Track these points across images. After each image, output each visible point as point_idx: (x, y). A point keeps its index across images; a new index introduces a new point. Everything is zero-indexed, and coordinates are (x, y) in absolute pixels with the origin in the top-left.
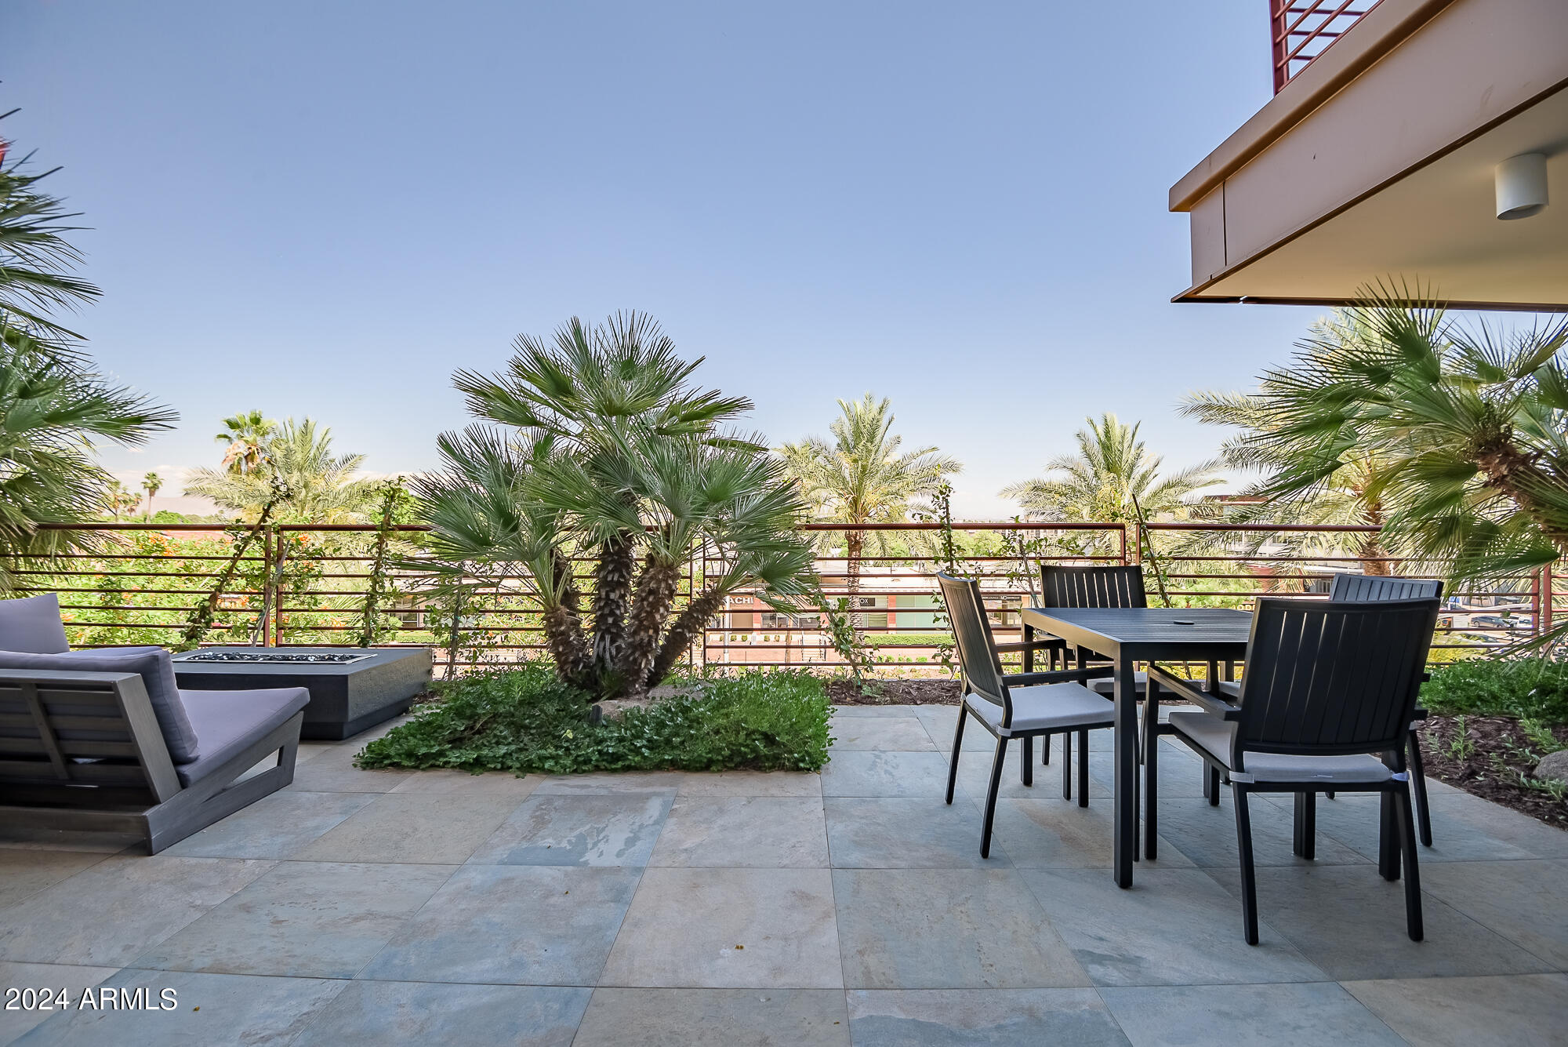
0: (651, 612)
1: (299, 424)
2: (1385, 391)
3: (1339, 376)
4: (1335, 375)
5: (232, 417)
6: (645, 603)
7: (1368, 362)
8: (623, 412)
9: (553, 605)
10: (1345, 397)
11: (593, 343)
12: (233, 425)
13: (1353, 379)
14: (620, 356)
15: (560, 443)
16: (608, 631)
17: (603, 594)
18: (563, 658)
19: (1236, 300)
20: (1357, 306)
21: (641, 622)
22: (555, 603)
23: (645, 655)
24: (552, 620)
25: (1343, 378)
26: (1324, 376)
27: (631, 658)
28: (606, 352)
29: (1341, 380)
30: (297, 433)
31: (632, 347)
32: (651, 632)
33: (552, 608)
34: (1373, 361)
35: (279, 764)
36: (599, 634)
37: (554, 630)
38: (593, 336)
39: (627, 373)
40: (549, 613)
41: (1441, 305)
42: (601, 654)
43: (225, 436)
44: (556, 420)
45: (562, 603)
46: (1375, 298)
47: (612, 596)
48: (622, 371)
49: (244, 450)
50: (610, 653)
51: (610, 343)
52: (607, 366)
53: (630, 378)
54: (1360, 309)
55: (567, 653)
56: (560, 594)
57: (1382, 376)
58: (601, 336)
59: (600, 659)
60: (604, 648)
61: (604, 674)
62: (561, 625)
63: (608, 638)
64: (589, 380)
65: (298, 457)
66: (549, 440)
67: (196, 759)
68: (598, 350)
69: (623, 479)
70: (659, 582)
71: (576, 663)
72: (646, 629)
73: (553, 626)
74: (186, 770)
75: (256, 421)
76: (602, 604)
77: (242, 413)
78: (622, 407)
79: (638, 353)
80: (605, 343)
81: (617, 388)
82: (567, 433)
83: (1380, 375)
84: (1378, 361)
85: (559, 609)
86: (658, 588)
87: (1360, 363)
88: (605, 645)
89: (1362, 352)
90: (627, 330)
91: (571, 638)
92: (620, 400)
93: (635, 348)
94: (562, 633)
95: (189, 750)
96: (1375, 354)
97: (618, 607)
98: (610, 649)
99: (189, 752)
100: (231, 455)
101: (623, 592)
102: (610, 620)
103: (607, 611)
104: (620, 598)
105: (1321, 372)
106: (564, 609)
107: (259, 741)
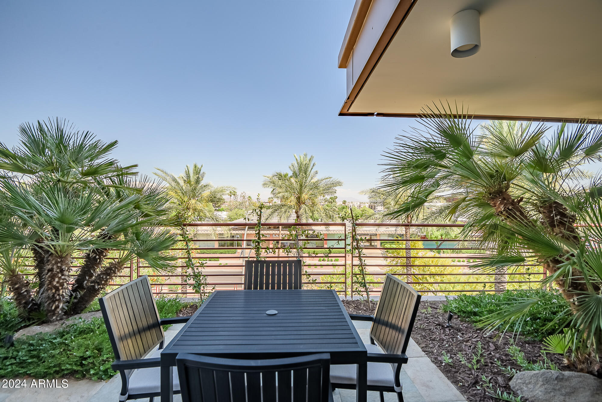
2: (445, 162)
3: (421, 155)
4: (419, 155)
7: (434, 148)
10: (425, 166)
13: (428, 156)
19: (372, 114)
20: (423, 117)
25: (423, 156)
26: (414, 155)
29: (422, 157)
34: (437, 147)
41: (470, 117)
46: (433, 113)
54: (424, 119)
57: (441, 155)
83: (440, 155)
84: (439, 147)
87: (430, 148)
89: (432, 143)
96: (438, 144)
105: (412, 153)
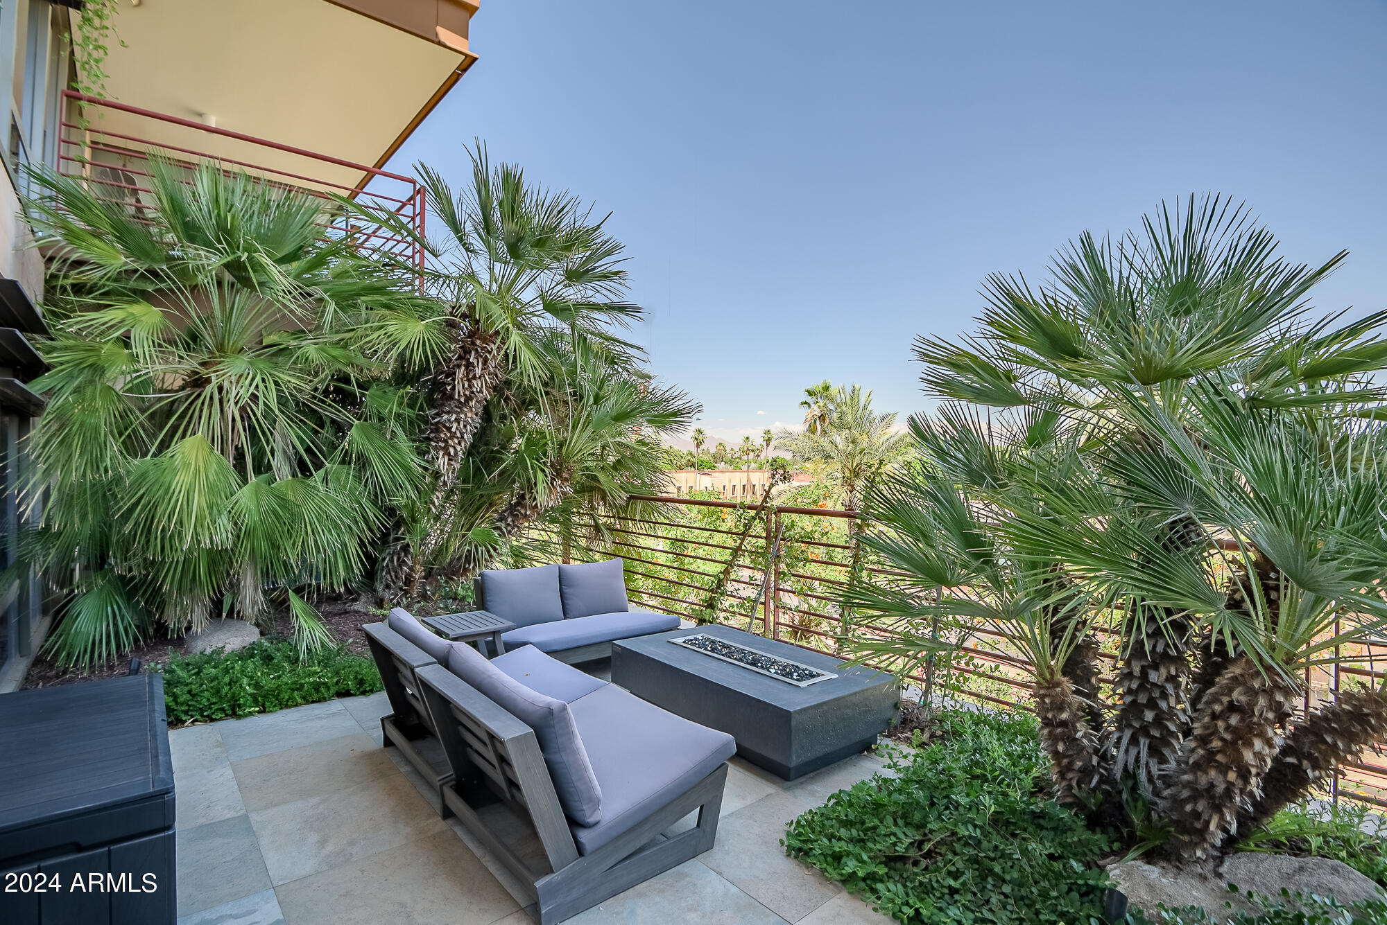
0: (1233, 743)
1: (849, 390)
5: (810, 387)
6: (1221, 724)
8: (1172, 375)
9: (1048, 676)
11: (1116, 265)
12: (810, 393)
14: (1166, 277)
15: (1067, 421)
16: (1144, 730)
17: (1137, 670)
18: (1065, 761)
21: (1211, 753)
22: (1052, 674)
23: (1218, 808)
24: (1047, 700)
27: (1188, 808)
28: (1140, 275)
30: (848, 397)
31: (1190, 258)
32: (1232, 776)
33: (1047, 681)
35: (698, 825)
36: (1127, 734)
37: (1050, 715)
38: (1116, 253)
39: (1182, 304)
40: (1042, 688)
42: (1131, 768)
43: (806, 403)
44: (1061, 388)
45: (1064, 673)
47: (1153, 676)
48: (1170, 304)
49: (817, 413)
50: (1149, 772)
51: (1147, 259)
52: (1143, 299)
53: (1187, 312)
55: (1071, 755)
56: (1062, 658)
58: (1129, 250)
59: (1129, 775)
60: (1137, 760)
61: (1135, 800)
62: (1061, 708)
63: (1144, 743)
64: (1108, 325)
65: (849, 418)
66: (1051, 416)
67: (597, 823)
68: (1125, 274)
69: (1176, 494)
70: (1253, 693)
71: (1087, 772)
72: (1223, 769)
73: (1048, 710)
74: (584, 835)
75: (827, 388)
76: (1134, 686)
77: (816, 384)
78: (1172, 367)
79: (1203, 267)
80: (1138, 262)
81: (1161, 334)
82: (1077, 405)
85: (1058, 684)
86: (1251, 705)
88: (1139, 753)
90: (1178, 233)
91: (1079, 735)
92: (1168, 354)
93: (1196, 260)
94: (1063, 724)
95: (588, 813)
97: (1165, 696)
98: (1147, 764)
99: (588, 815)
100: (809, 417)
101: (1173, 672)
102: (1149, 716)
103: (1142, 699)
104: (1167, 680)
106: (1068, 685)
107: (672, 801)
